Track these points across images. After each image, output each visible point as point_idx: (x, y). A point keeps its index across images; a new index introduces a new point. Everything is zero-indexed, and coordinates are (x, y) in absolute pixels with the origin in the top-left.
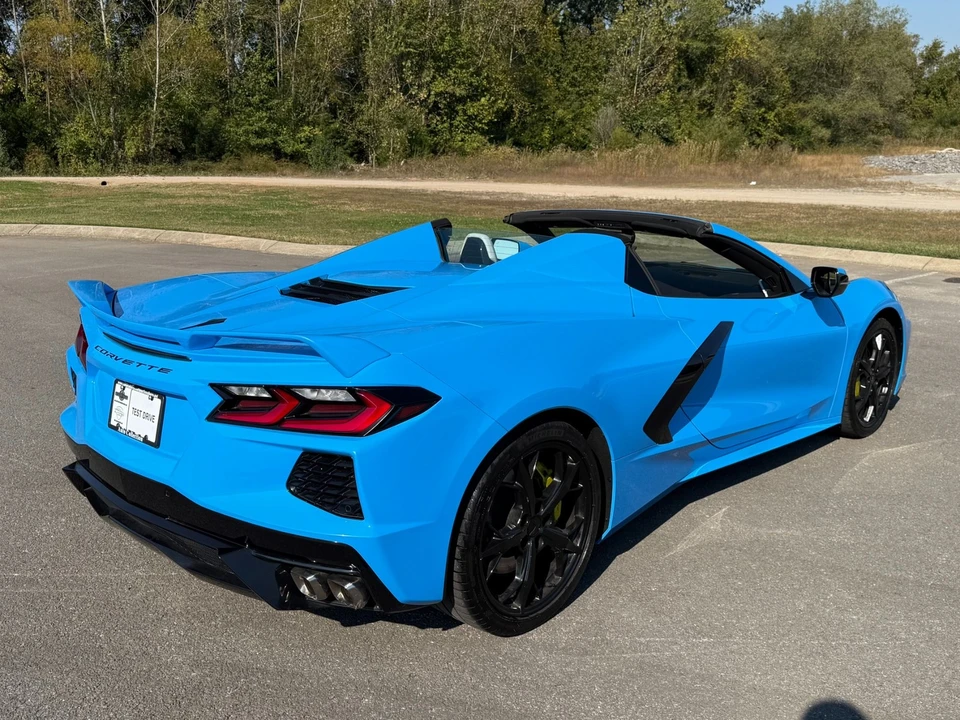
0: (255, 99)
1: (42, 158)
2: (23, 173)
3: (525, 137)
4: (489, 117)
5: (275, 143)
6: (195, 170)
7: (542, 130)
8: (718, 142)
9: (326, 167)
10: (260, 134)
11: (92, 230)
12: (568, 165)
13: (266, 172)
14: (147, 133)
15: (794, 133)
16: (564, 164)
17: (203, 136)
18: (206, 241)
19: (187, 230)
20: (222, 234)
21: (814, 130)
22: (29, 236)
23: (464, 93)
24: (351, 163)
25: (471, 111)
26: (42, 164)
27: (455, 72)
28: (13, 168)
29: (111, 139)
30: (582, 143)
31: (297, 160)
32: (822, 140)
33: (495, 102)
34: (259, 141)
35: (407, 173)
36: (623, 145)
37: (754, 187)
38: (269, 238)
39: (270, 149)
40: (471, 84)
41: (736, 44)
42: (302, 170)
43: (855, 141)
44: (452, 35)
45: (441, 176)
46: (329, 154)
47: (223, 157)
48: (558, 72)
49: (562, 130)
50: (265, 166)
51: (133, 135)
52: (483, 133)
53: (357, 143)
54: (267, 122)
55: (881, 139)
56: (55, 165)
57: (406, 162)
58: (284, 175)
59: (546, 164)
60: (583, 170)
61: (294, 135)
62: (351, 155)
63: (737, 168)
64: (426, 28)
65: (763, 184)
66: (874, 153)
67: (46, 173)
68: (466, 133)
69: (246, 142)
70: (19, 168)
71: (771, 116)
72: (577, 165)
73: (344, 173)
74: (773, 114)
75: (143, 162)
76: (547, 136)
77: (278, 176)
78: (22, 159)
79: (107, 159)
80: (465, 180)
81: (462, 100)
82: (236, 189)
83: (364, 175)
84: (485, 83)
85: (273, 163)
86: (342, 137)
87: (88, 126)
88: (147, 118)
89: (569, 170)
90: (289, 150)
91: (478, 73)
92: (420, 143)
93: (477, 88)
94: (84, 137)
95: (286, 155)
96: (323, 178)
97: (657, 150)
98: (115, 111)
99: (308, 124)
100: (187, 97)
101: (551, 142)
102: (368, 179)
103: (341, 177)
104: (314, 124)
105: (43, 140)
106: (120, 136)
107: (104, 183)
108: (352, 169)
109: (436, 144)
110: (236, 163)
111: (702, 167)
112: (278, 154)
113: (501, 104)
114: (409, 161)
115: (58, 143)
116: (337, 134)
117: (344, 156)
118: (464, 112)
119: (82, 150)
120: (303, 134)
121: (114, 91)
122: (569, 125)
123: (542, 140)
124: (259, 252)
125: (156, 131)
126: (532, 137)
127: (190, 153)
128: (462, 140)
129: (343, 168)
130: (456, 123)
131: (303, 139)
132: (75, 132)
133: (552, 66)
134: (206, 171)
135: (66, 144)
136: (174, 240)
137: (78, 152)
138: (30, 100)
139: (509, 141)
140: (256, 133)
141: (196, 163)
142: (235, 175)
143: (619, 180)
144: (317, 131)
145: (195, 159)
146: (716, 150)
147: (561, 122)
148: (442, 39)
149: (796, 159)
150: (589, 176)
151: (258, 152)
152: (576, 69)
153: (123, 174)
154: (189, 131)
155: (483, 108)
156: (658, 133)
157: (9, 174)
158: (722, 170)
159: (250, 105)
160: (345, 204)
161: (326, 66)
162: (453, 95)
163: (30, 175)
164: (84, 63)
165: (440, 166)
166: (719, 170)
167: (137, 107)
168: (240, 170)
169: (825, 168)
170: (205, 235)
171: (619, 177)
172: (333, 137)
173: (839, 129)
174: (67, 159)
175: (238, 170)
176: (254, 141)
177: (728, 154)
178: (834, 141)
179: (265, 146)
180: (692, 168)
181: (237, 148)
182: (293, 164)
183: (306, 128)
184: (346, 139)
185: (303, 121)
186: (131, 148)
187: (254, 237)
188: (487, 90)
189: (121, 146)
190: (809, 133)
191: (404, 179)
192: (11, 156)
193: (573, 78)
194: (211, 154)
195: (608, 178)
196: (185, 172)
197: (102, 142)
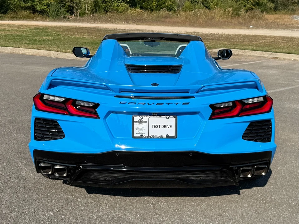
3: (145, 5)
5: (32, 6)
7: (152, 2)
8: (231, 8)
9: (57, 17)
12: (168, 18)
13: (29, 19)
15: (259, 5)
16: (166, 17)
18: (23, 52)
19: (12, 47)
20: (30, 48)
21: (267, 4)
24: (67, 15)
30: (170, 8)
31: (43, 14)
32: (271, 8)
34: (25, 5)
35: (95, 20)
36: (190, 9)
37: (251, 28)
38: (55, 51)
39: (30, 8)
42: (46, 18)
43: (284, 9)
45: (111, 22)
46: (58, 11)
47: (8, 12)
49: (161, 2)
50: (28, 16)
52: (127, 2)
53: (70, 6)
55: (294, 8)
57: (93, 15)
58: (37, 20)
59: (158, 17)
60: (174, 20)
61: (41, 2)
62: (67, 12)
63: (241, 20)
65: (256, 27)
66: (293, 14)
68: (119, 3)
69: (18, 5)
72: (172, 18)
73: (66, 20)
76: (155, 4)
77: (35, 21)
80: (123, 24)
82: (19, 26)
83: (75, 21)
85: (31, 15)
86: (63, 3)
89: (168, 20)
90: (39, 9)
92: (99, 7)
95: (37, 11)
96: (56, 22)
97: (205, 12)
101: (157, 8)
102: (78, 23)
103: (65, 21)
108: (69, 18)
109: (105, 7)
110: (15, 15)
111: (225, 19)
112: (34, 10)
114: (94, 15)
116: (61, 2)
117: (65, 12)
120: (45, 2)
123: (152, 6)
124: (52, 57)
126: (148, 5)
128: (118, 6)
129: (65, 17)
131: (45, 4)
136: (6, 51)
139: (138, 6)
142: (14, 20)
143: (192, 25)
146: (231, 12)
149: (264, 16)
150: (178, 23)
151: (25, 10)
156: (203, 4)
158: (234, 21)
160: (75, 34)
165: (110, 17)
166: (233, 21)
168: (17, 18)
169: (278, 21)
170: (22, 49)
171: (192, 23)
172: (59, 3)
173: (277, 4)
175: (15, 18)
176: (23, 5)
177: (236, 14)
178: (276, 9)
179: (28, 7)
180: (221, 20)
181: (15, 8)
182: (41, 15)
184: (65, 4)
187: (47, 50)
190: (265, 5)
191: (94, 23)
194: (3, 10)
195: (187, 24)
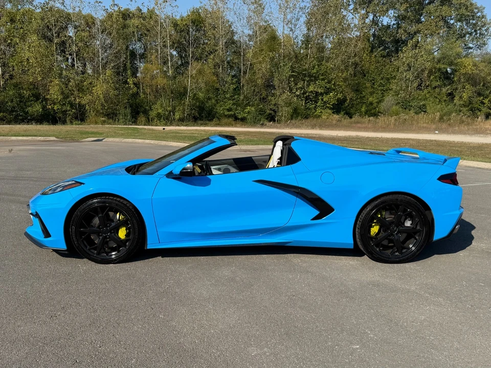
0: (228, 96)
1: (143, 119)
2: (136, 125)
3: (352, 111)
4: (333, 101)
5: (235, 114)
6: (202, 125)
7: (361, 107)
8: (439, 113)
9: (255, 123)
10: (229, 110)
11: (140, 141)
12: (359, 123)
14: (184, 110)
16: (357, 123)
17: (206, 111)
22: (121, 142)
23: (322, 91)
24: (266, 122)
25: (325, 100)
26: (143, 122)
27: (319, 82)
28: (133, 123)
29: (170, 112)
31: (243, 121)
33: (337, 95)
34: (228, 113)
36: (396, 114)
39: (233, 116)
40: (326, 87)
41: (465, 66)
44: (318, 65)
45: (299, 127)
46: (256, 118)
47: (214, 119)
48: (373, 80)
49: (371, 107)
50: (230, 123)
51: (178, 110)
52: (331, 109)
54: (232, 105)
56: (149, 122)
57: (290, 122)
59: (349, 123)
60: (365, 125)
61: (243, 111)
62: (267, 119)
64: (306, 63)
67: (145, 125)
68: (323, 109)
69: (223, 113)
70: (135, 123)
71: (486, 101)
74: (487, 100)
75: (182, 121)
76: (364, 110)
77: (233, 127)
78: (136, 119)
79: (167, 119)
81: (322, 94)
83: (271, 127)
84: (333, 86)
85: (233, 123)
86: (263, 111)
87: (162, 107)
88: (184, 103)
90: (240, 117)
91: (329, 82)
93: (328, 89)
94: (160, 111)
95: (239, 119)
98: (173, 101)
99: (250, 106)
100: (201, 95)
101: (365, 113)
104: (253, 105)
105: (146, 113)
106: (173, 111)
107: (164, 129)
108: (266, 125)
110: (218, 122)
112: (236, 119)
113: (340, 96)
115: (151, 113)
116: (261, 110)
117: (263, 119)
118: (322, 100)
119: (159, 116)
120: (247, 110)
121: (172, 93)
122: (375, 105)
125: (188, 109)
126: (356, 111)
127: (201, 118)
128: (321, 112)
129: (262, 124)
130: (318, 104)
131: (247, 112)
132: (157, 109)
133: (370, 77)
134: (206, 125)
135: (153, 114)
137: (157, 117)
138: (142, 96)
139: (343, 112)
140: (228, 109)
141: (202, 122)
143: (376, 130)
144: (253, 109)
145: (202, 120)
146: (437, 117)
147: (371, 104)
148: (314, 67)
150: (365, 128)
151: (228, 117)
152: (382, 79)
153: (173, 126)
154: (201, 109)
155: (331, 98)
157: (131, 125)
159: (226, 98)
161: (259, 81)
162: (317, 93)
163: (139, 125)
164: (161, 81)
165: (302, 123)
167: (181, 99)
174: (153, 119)
176: (227, 113)
179: (231, 115)
181: (219, 116)
182: (241, 122)
183: (248, 107)
184: (265, 112)
185: (248, 105)
186: (177, 116)
188: (334, 90)
189: (174, 115)
192: (132, 118)
193: (381, 83)
194: (210, 118)
196: (198, 125)
197: (167, 113)
